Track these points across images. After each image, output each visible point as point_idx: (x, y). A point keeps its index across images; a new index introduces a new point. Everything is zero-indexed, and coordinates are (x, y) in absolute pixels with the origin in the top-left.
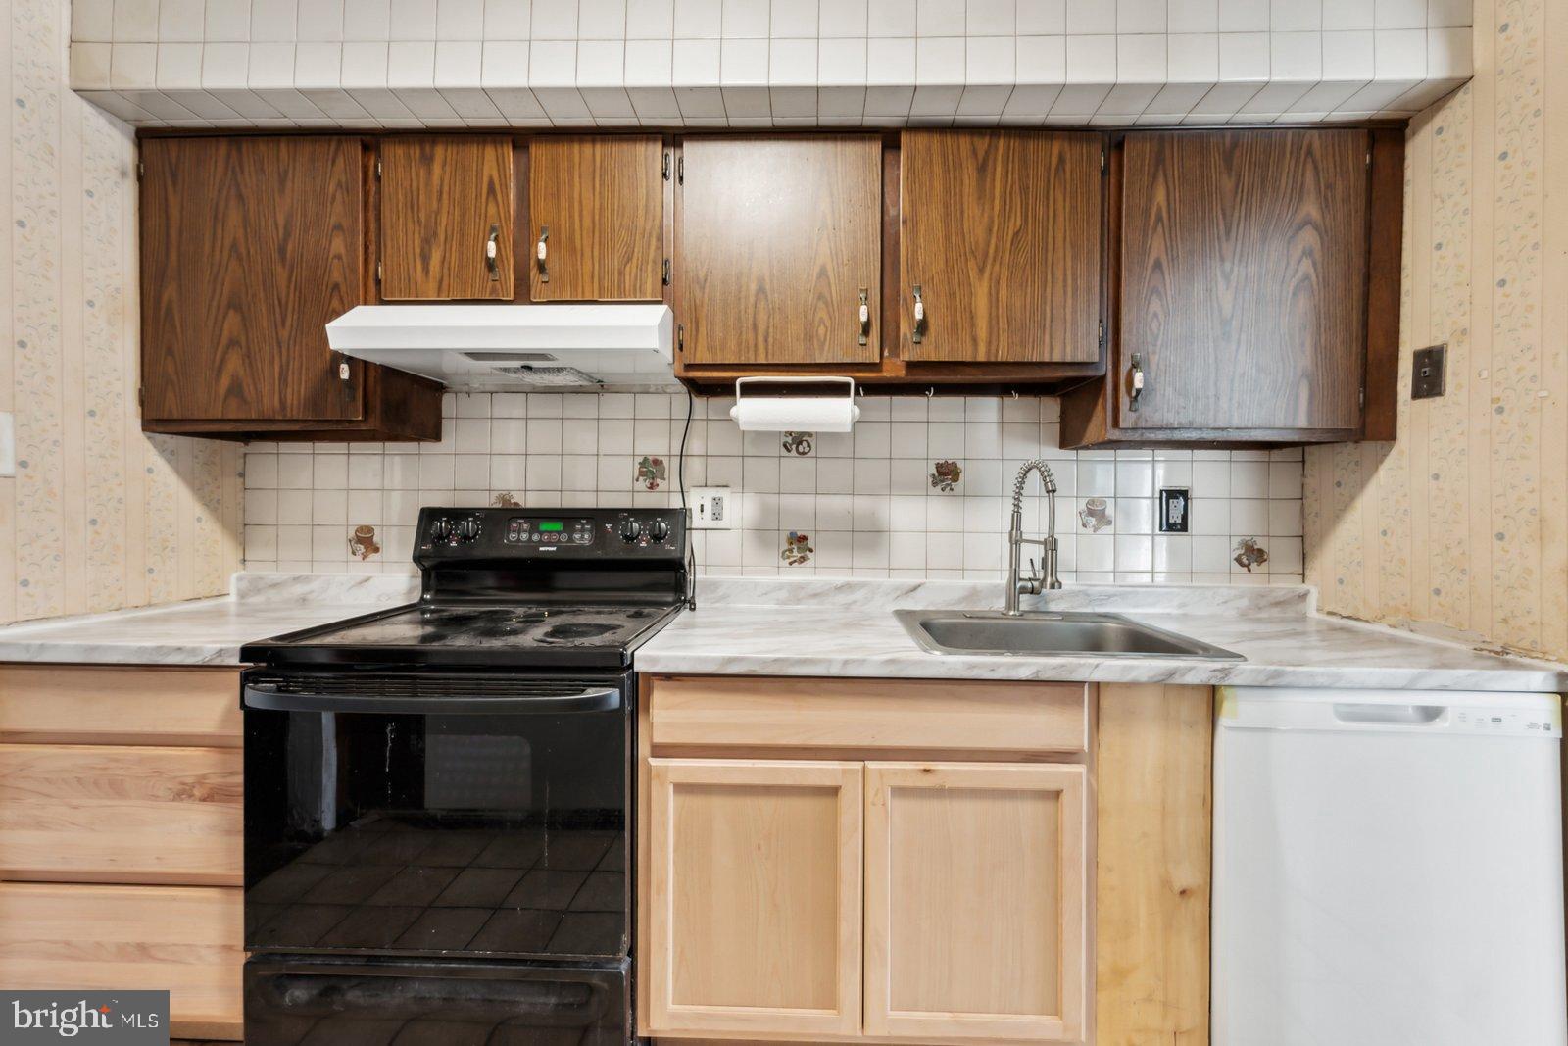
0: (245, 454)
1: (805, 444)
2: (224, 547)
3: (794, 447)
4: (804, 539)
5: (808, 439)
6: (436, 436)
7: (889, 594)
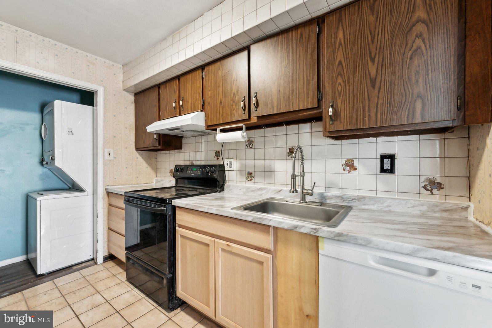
0: (157, 154)
1: (252, 145)
2: (153, 173)
3: (249, 146)
4: (251, 174)
5: (252, 143)
6: (181, 148)
7: (272, 192)
